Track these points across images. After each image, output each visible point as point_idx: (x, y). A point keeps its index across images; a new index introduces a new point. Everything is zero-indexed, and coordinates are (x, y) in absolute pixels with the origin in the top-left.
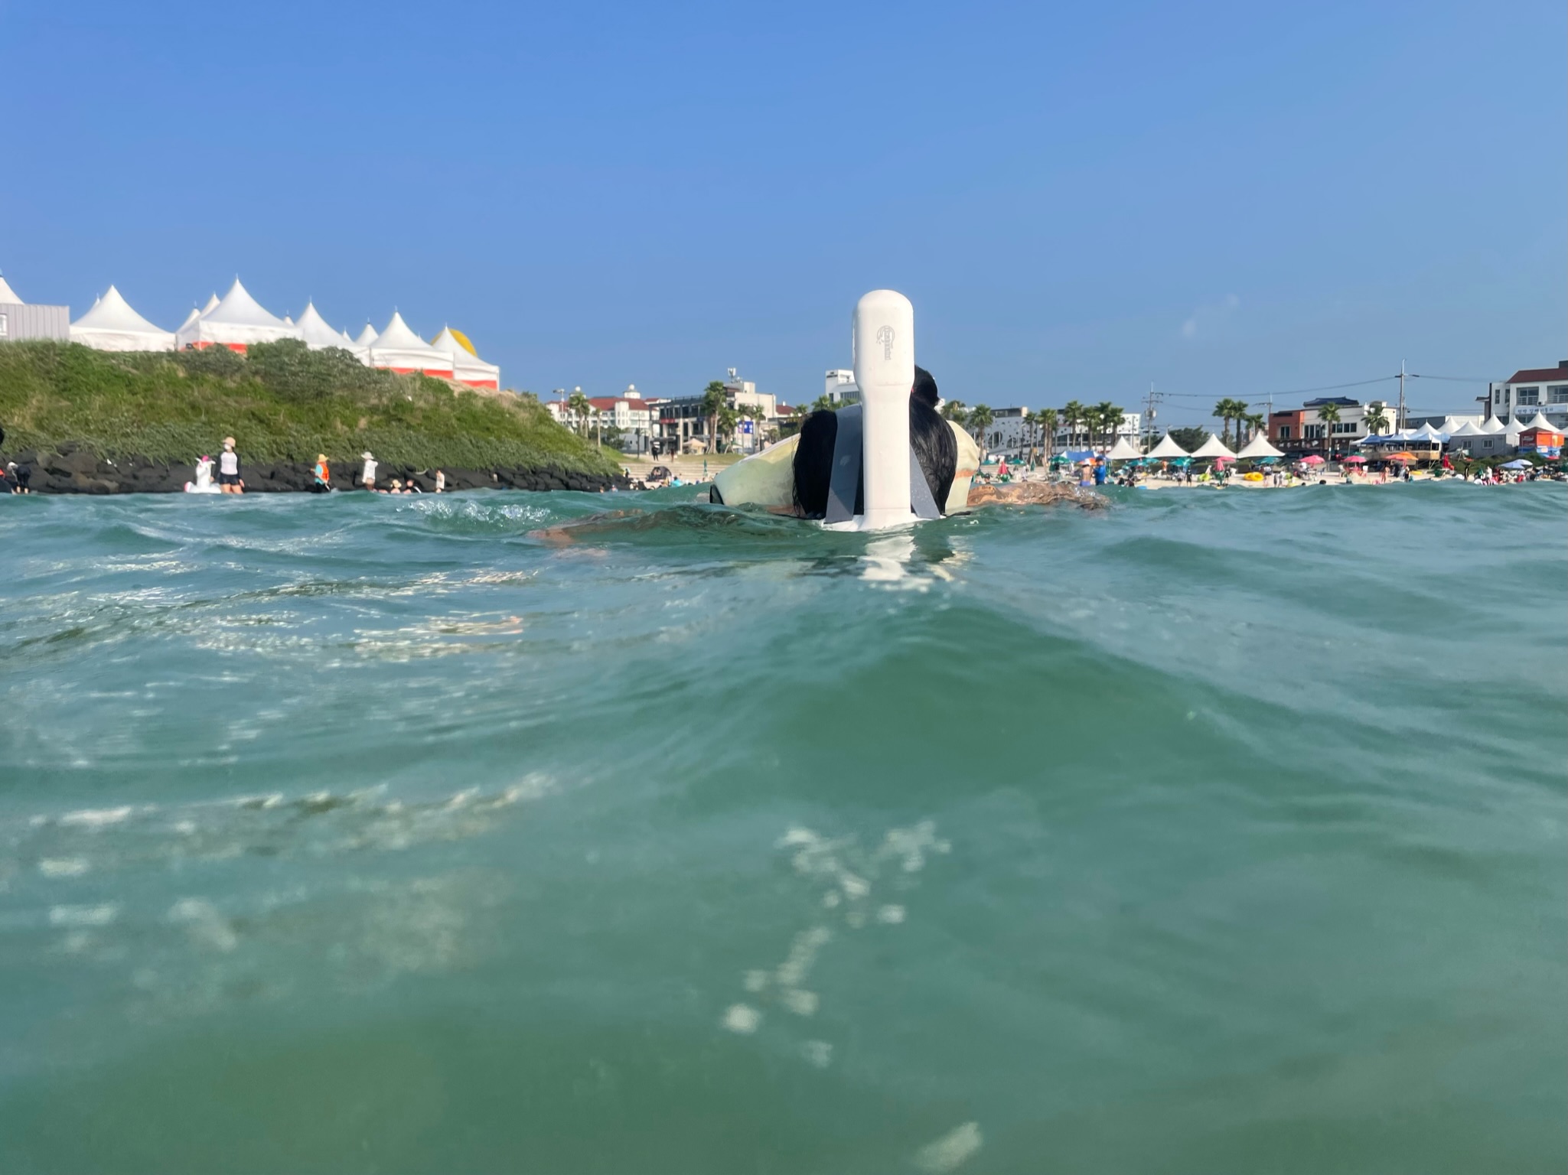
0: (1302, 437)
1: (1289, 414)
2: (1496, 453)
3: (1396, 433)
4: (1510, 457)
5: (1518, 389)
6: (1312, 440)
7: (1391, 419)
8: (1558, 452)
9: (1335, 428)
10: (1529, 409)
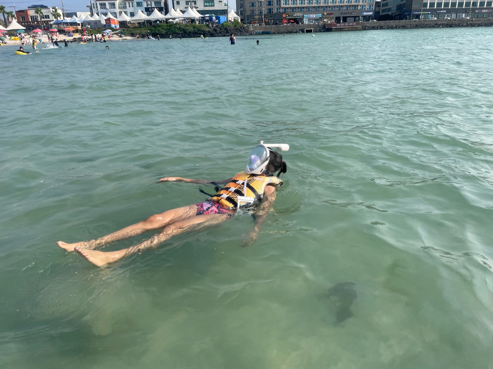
1: (23, 11)
2: (99, 27)
3: (64, 19)
4: (104, 29)
5: (99, 3)
6: (34, 22)
7: (61, 14)
8: (118, 27)
9: (42, 17)
10: (104, 11)
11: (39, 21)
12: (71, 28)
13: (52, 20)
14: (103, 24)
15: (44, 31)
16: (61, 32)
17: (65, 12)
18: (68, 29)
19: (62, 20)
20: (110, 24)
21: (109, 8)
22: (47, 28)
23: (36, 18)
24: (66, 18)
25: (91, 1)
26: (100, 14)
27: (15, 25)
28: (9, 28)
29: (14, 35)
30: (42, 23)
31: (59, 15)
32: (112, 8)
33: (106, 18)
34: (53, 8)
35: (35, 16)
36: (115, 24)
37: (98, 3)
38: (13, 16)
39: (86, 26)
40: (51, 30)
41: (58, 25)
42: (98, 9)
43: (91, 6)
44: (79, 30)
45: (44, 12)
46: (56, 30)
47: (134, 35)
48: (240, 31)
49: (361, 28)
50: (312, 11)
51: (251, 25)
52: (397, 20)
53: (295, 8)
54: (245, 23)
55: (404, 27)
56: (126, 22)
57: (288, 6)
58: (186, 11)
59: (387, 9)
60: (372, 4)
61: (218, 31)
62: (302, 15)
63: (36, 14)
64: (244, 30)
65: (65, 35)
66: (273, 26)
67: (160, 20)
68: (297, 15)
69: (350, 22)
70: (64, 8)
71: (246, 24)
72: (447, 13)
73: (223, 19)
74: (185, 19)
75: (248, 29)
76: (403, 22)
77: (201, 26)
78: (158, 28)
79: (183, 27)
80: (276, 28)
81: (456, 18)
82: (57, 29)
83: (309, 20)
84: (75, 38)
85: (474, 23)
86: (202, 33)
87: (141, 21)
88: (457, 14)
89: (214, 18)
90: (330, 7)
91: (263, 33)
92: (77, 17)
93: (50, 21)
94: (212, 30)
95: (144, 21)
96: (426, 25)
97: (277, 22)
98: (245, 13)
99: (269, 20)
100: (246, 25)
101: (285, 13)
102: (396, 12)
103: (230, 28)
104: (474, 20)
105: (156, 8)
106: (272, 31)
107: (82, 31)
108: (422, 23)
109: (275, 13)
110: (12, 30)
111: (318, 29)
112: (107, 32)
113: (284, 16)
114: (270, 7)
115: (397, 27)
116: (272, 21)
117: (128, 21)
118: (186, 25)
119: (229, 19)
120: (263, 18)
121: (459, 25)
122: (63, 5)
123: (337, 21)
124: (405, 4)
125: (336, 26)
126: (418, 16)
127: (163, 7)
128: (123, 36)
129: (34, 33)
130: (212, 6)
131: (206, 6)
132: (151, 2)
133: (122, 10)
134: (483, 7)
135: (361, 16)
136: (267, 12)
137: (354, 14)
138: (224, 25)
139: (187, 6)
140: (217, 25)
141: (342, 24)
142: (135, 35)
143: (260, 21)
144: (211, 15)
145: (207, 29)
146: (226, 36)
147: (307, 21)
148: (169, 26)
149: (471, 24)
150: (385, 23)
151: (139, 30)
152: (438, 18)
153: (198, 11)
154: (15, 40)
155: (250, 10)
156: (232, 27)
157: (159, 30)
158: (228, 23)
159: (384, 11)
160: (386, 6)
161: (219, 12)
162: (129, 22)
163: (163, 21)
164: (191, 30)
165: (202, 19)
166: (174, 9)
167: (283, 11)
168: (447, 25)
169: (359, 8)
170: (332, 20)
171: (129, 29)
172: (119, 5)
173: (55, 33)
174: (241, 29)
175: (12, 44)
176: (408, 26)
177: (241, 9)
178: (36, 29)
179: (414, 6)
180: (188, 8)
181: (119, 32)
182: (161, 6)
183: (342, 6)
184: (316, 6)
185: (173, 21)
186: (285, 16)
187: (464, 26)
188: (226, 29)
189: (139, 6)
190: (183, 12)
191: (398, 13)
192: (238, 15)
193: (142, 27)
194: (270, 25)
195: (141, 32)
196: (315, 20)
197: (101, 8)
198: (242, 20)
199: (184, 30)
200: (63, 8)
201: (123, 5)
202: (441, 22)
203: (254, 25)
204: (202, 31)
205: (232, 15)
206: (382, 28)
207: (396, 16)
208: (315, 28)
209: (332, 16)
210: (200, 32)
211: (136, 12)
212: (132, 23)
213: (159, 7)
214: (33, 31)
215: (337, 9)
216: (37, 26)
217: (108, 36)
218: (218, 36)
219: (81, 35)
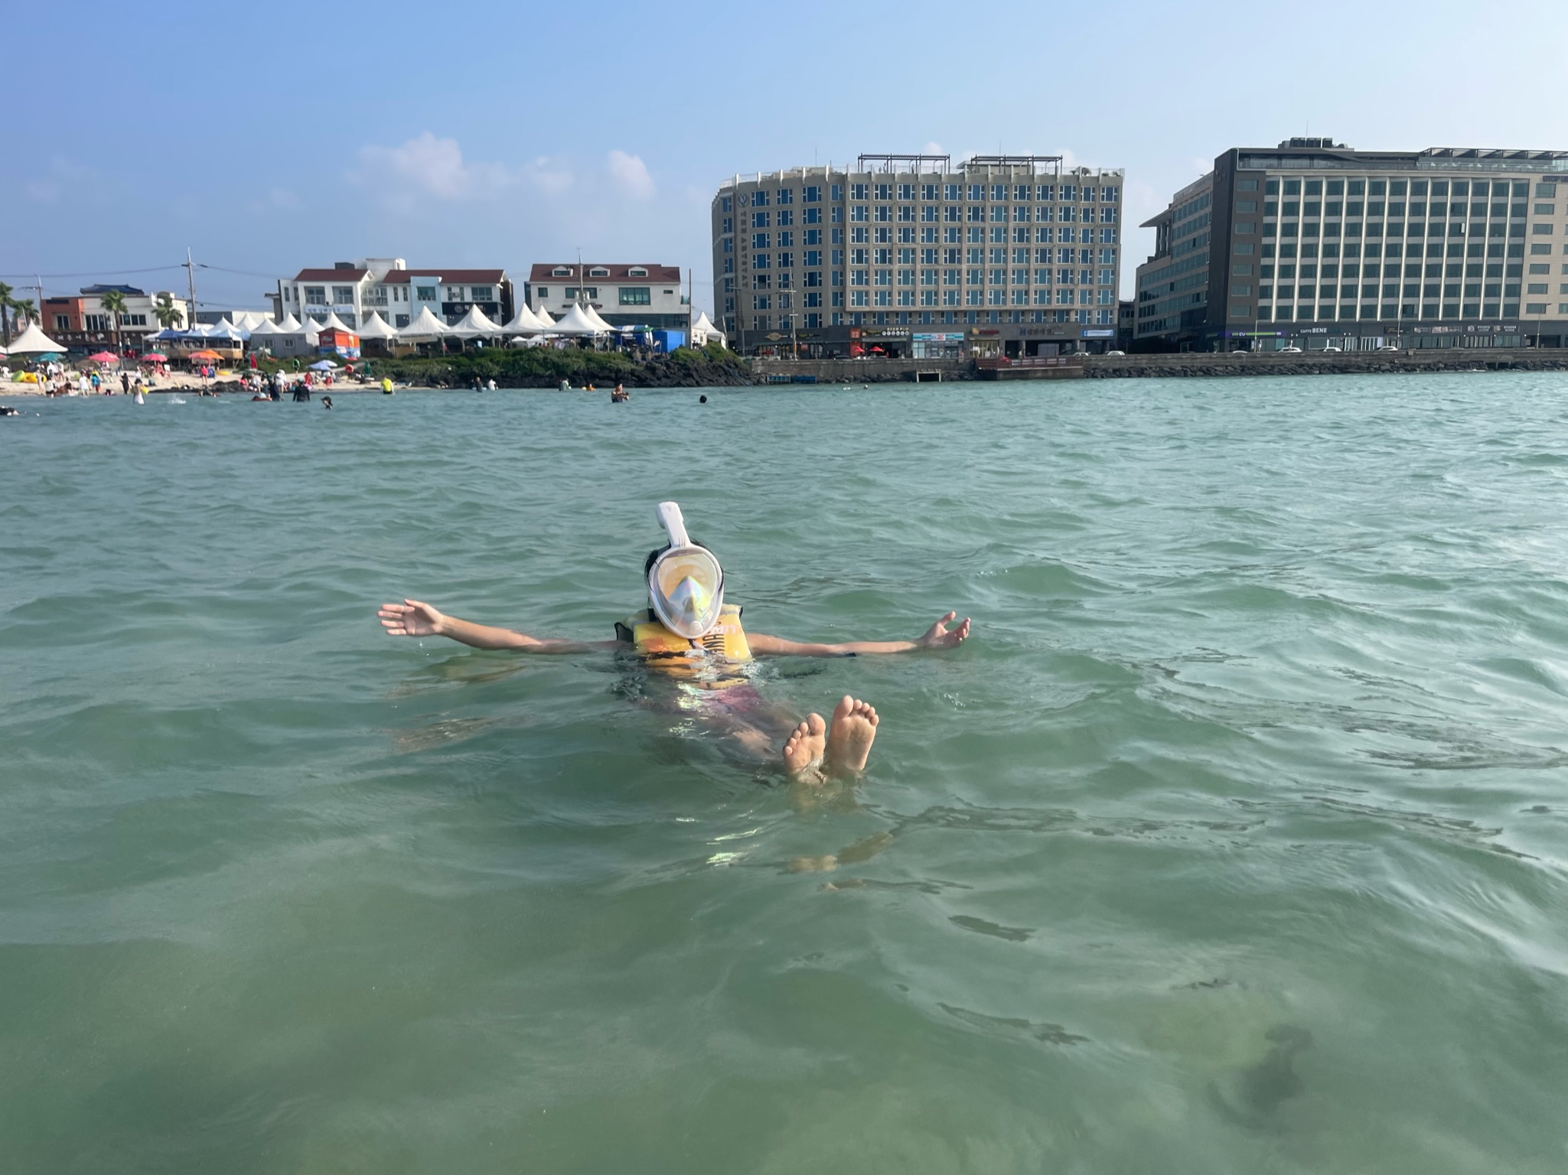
0: (85, 329)
1: (64, 301)
2: (298, 353)
3: (190, 327)
4: (313, 358)
5: (305, 288)
6: (96, 333)
7: (184, 311)
8: (357, 353)
9: (122, 320)
10: (318, 308)
11: (111, 331)
12: (211, 355)
13: (152, 330)
14: (311, 345)
15: (125, 359)
16: (179, 363)
17: (198, 309)
18: (202, 355)
19: (186, 332)
20: (332, 345)
21: (335, 302)
22: (135, 352)
23: (102, 323)
24: (197, 326)
25: (279, 281)
26: (303, 317)
27: (34, 339)
28: (13, 349)
29: (28, 369)
30: (120, 338)
31: (176, 317)
32: (341, 302)
33: (321, 328)
34: (159, 297)
35: (101, 316)
36: (348, 344)
37: (301, 285)
38: (31, 315)
39: (257, 349)
40: (146, 356)
41: (171, 345)
42: (298, 304)
43: (280, 294)
44: (236, 360)
45: (132, 305)
46: (163, 357)
47: (404, 376)
48: (726, 374)
49: (1082, 372)
50: (937, 322)
51: (757, 358)
52: (1185, 351)
53: (888, 314)
54: (740, 353)
55: (1207, 372)
56: (383, 340)
57: (864, 308)
58: (564, 315)
59: (1153, 322)
60: (1111, 308)
61: (660, 373)
62: (908, 333)
63: (103, 311)
64: (736, 371)
65: (190, 372)
66: (824, 362)
67: (487, 337)
68: (893, 333)
69: (1048, 357)
70: (194, 296)
71: (742, 356)
72: (1328, 334)
73: (674, 338)
74: (562, 336)
75: (748, 367)
76: (1201, 358)
77: (609, 356)
78: (478, 360)
79: (556, 359)
80: (831, 367)
81: (1359, 347)
82: (166, 354)
83: (929, 346)
84: (219, 383)
85: (1412, 361)
86: (613, 375)
87: (429, 340)
88: (1359, 339)
89: (649, 336)
90: (987, 313)
91: (795, 381)
92: (231, 321)
93: (147, 333)
94: (641, 368)
95: (439, 339)
96: (1273, 367)
97: (835, 352)
98: (740, 326)
99: (809, 345)
100: (742, 359)
101: (857, 326)
102: (1181, 332)
103: (695, 365)
104: (1411, 353)
105: (477, 304)
106: (818, 376)
107: (243, 364)
108: (1258, 362)
109: (830, 326)
110: (24, 354)
111: (956, 372)
112: (322, 368)
113: (855, 334)
114: (813, 310)
115: (1185, 373)
116: (821, 349)
117: (389, 337)
118: (565, 353)
119: (693, 338)
120: (792, 339)
121: (1368, 368)
122: (191, 290)
123: (1009, 353)
124: (1205, 309)
125: (1009, 365)
126: (1245, 344)
127: (495, 304)
128: (370, 379)
129: (92, 363)
130: (642, 303)
131: (627, 303)
132: (462, 289)
133: (371, 308)
134: (1435, 319)
135: (1081, 341)
136: (806, 323)
137: (1059, 335)
138: (678, 356)
139: (569, 302)
140: (657, 354)
141: (1022, 362)
142: (407, 379)
143: (785, 348)
144: (639, 327)
145: (628, 366)
146: (684, 386)
147: (922, 351)
148: (514, 355)
149: (1405, 365)
150: (1150, 359)
151: (421, 364)
152: (1304, 349)
153: (604, 317)
154: (29, 380)
155: (755, 318)
156: (703, 361)
157: (482, 366)
158: (690, 349)
159: (1144, 328)
160: (1149, 315)
161: (663, 320)
162: (390, 340)
163: (497, 340)
164: (579, 367)
165: (613, 337)
166: (531, 309)
167: (851, 322)
168: (1334, 367)
169: (1073, 317)
170: (995, 350)
171: (390, 361)
172: (364, 293)
173: (160, 366)
174: (730, 367)
175: (18, 394)
176: (1217, 368)
177: (731, 315)
178: (99, 352)
179: (1233, 316)
180: (570, 306)
181: (360, 368)
182: (491, 299)
183: (1023, 312)
184: (948, 309)
185: (525, 342)
186: (857, 336)
187: (1383, 371)
188: (684, 366)
189: (424, 299)
190: (557, 318)
191: (1184, 335)
192: (719, 330)
193: (430, 354)
194: (814, 358)
195: (427, 370)
196: (947, 348)
197: (310, 301)
198: (730, 344)
199: (558, 365)
200: (190, 298)
201: (378, 293)
202: (1316, 360)
203: (766, 357)
204: (610, 370)
205: (703, 328)
206: (1142, 373)
207: (1180, 341)
208: (945, 369)
209: (996, 337)
210: (606, 373)
211: (415, 314)
212: (402, 345)
213: (486, 301)
214: (91, 358)
215: (1006, 319)
216: (105, 346)
217: (324, 378)
218: (659, 386)
219: (241, 376)
